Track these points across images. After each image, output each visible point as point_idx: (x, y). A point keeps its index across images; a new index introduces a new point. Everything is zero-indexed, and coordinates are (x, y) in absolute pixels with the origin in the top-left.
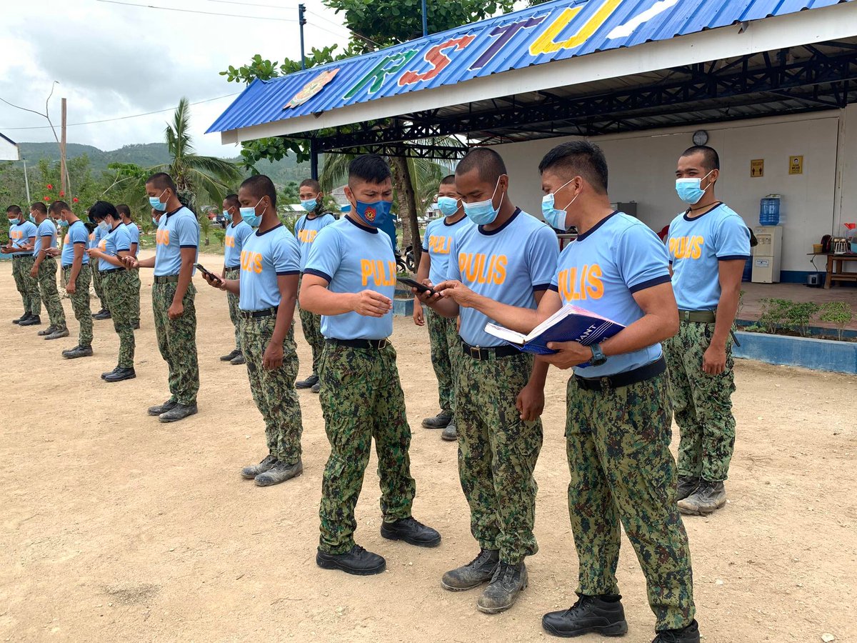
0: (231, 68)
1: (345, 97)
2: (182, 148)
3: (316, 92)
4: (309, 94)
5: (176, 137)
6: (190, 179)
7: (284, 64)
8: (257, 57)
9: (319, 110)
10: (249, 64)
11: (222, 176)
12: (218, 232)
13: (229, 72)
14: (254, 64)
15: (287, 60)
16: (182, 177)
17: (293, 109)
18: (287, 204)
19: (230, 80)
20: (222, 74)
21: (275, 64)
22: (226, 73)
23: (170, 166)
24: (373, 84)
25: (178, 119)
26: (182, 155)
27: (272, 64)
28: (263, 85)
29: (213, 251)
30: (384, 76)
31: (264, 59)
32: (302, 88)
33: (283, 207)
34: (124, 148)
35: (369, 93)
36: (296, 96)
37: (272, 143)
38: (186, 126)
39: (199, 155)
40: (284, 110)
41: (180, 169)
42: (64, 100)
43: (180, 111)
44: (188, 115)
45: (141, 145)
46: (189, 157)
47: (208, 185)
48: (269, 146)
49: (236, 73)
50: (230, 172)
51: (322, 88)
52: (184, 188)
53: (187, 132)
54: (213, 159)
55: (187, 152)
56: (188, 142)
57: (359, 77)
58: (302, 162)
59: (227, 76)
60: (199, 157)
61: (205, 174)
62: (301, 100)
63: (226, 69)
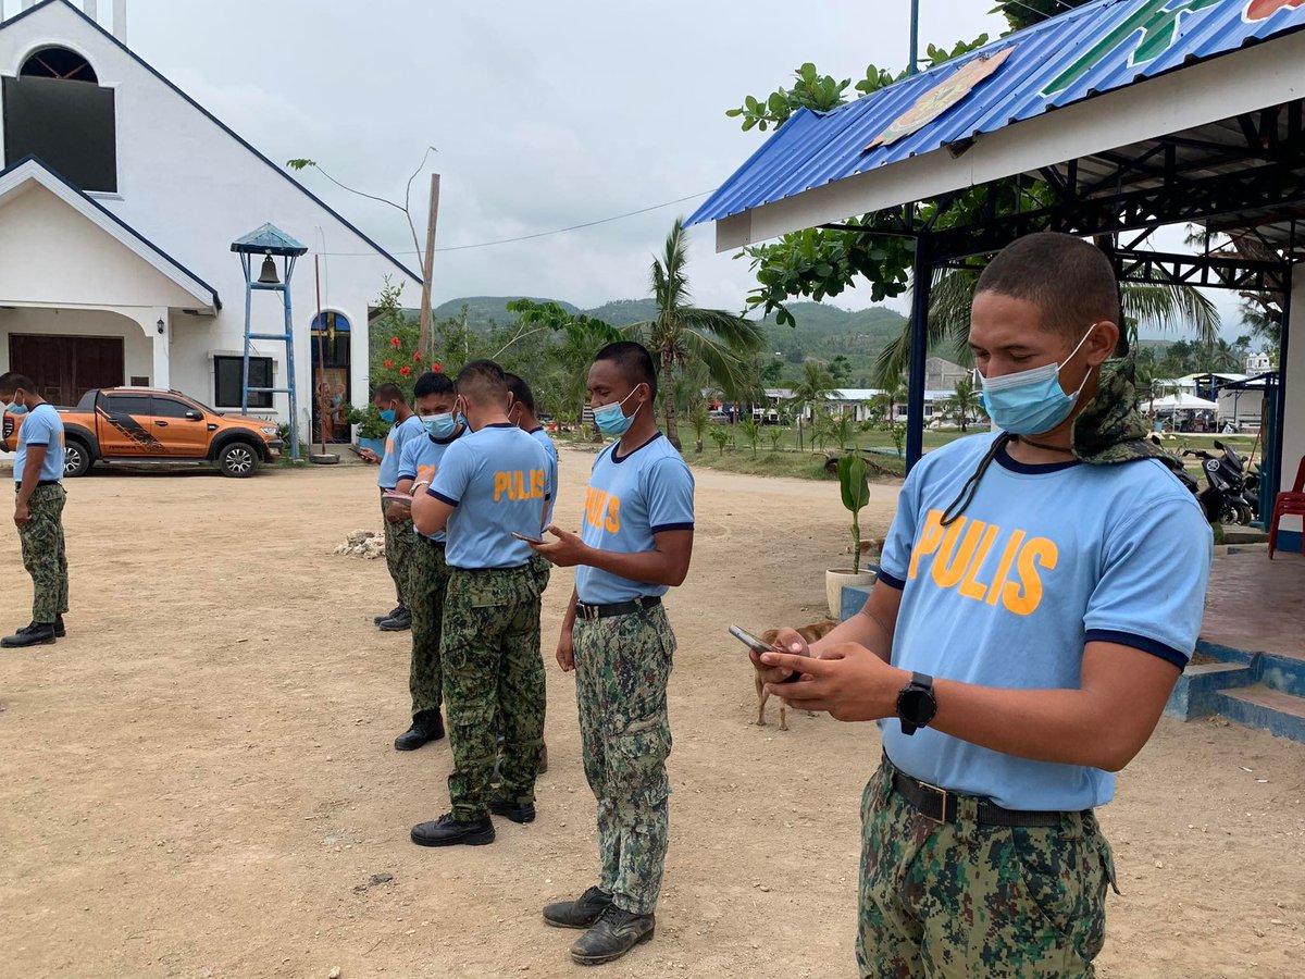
0: (750, 100)
1: (1047, 92)
2: (674, 296)
3: (951, 104)
4: (933, 110)
5: (666, 278)
6: (683, 346)
7: (866, 78)
8: (807, 70)
9: (968, 134)
10: (789, 85)
11: (732, 340)
12: (717, 431)
13: (746, 109)
14: (800, 85)
15: (871, 70)
16: (671, 341)
17: (890, 147)
18: (830, 388)
19: (747, 126)
20: (732, 113)
21: (845, 84)
22: (741, 111)
23: (654, 323)
24: (1139, 43)
25: (670, 248)
26: (672, 308)
27: (838, 83)
28: (816, 121)
29: (706, 463)
30: (1178, 17)
31: (821, 73)
32: (911, 104)
33: (823, 393)
34: (607, 305)
35: (1130, 65)
36: (897, 122)
37: (825, 256)
38: (682, 260)
39: (698, 306)
40: (867, 152)
41: (669, 329)
42: (436, 178)
43: (675, 236)
44: (684, 243)
45: (630, 301)
46: (683, 310)
47: (711, 355)
48: (818, 262)
49: (759, 109)
50: (744, 334)
51: (968, 90)
52: (672, 359)
53: (684, 271)
54: (718, 312)
55: (681, 303)
56: (684, 286)
57: (1079, 46)
58: (881, 298)
59: (742, 118)
60: (698, 310)
61: (706, 335)
62: (910, 126)
63: (741, 104)
